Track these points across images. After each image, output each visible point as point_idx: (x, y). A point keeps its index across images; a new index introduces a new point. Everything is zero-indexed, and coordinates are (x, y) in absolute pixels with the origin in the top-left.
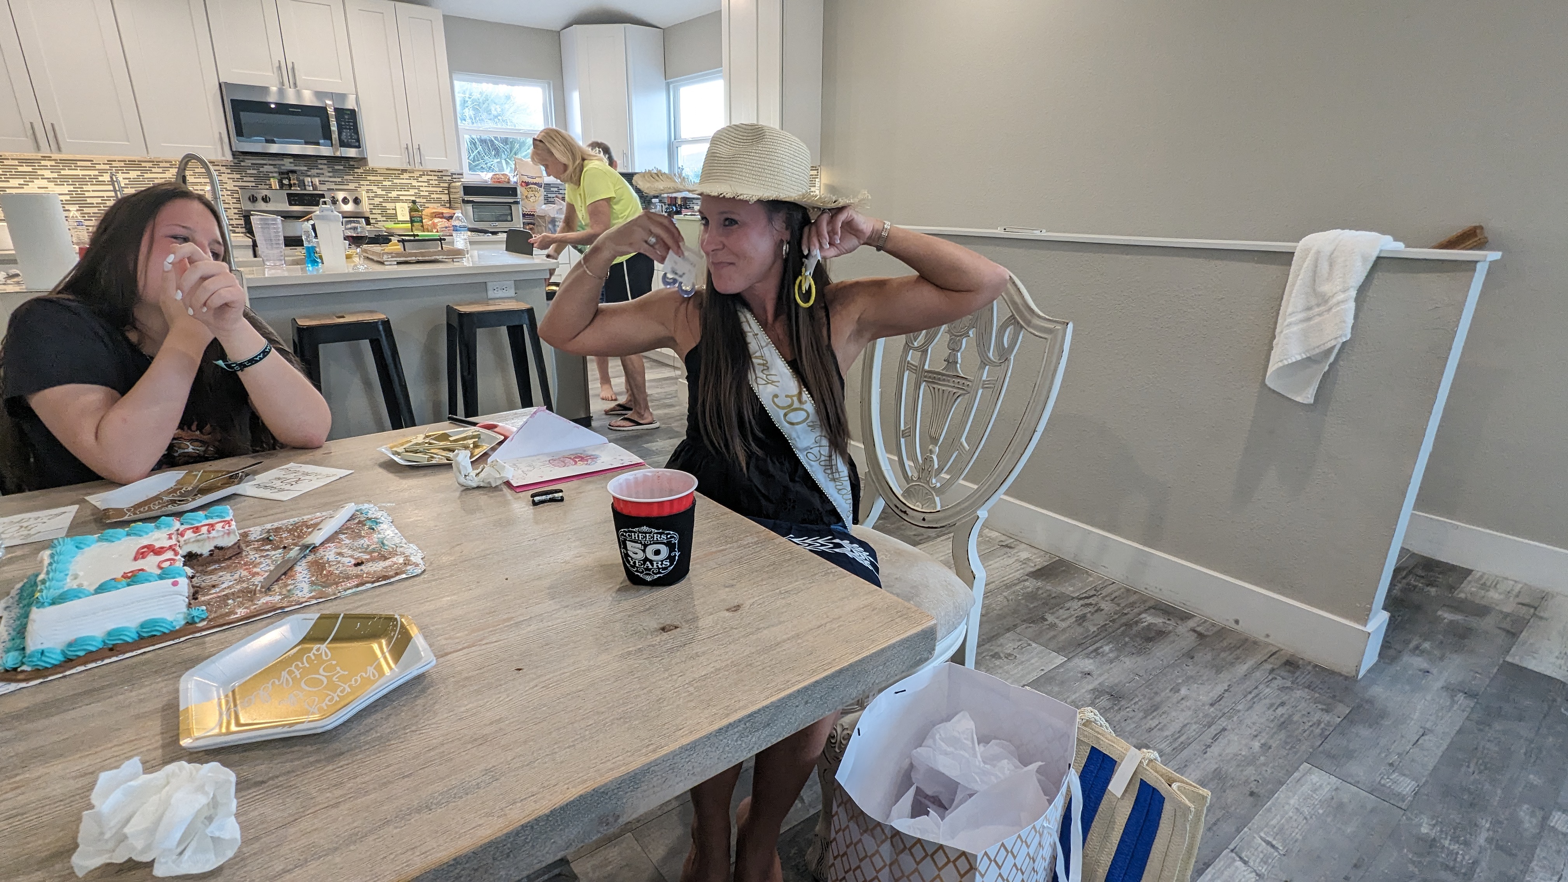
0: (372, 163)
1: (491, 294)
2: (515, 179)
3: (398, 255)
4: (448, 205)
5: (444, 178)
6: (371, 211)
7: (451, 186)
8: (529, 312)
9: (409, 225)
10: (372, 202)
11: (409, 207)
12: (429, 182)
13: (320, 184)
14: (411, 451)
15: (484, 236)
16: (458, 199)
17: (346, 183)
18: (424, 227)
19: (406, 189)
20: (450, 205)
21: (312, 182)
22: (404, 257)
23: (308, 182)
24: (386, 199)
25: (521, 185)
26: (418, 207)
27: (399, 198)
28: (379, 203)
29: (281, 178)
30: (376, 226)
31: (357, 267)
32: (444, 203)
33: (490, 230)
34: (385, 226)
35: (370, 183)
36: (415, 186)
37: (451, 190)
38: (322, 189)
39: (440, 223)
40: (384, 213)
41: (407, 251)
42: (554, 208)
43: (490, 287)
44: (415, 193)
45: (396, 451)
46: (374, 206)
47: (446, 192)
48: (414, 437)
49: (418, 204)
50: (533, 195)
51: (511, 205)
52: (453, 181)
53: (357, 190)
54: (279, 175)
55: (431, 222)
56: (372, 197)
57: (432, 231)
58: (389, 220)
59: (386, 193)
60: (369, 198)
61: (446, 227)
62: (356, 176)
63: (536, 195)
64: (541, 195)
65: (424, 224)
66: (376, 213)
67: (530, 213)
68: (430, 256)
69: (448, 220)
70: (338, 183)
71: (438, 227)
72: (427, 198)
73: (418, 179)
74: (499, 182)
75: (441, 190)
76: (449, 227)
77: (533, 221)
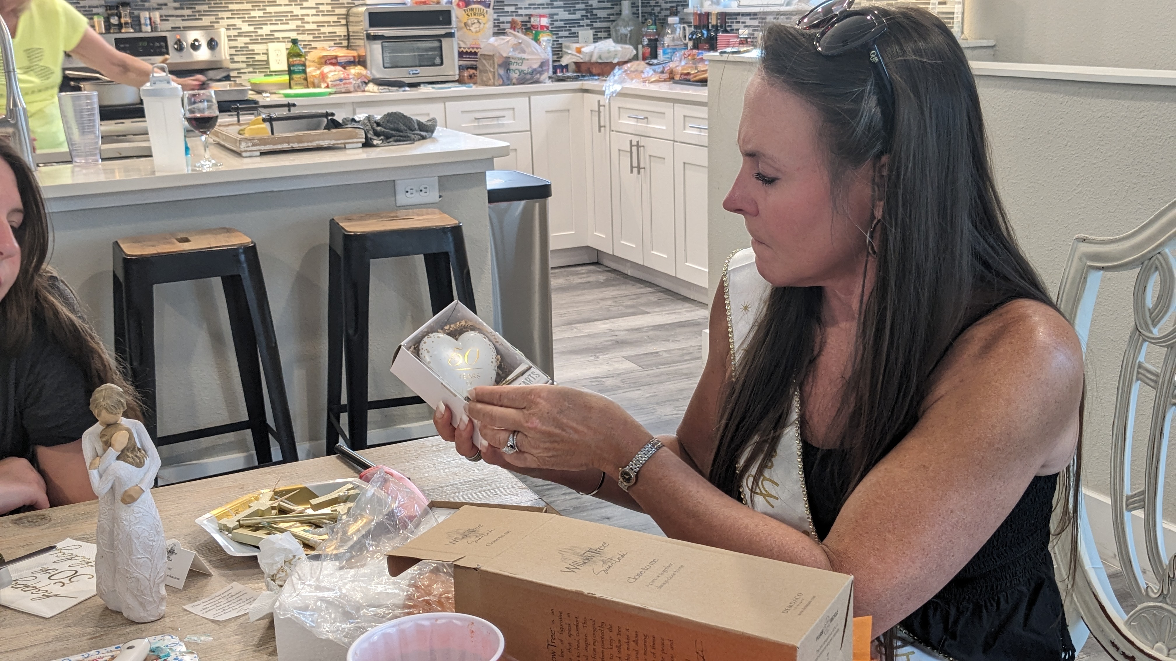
1: (402, 199)
3: (263, 141)
4: (345, 43)
6: (231, 59)
7: (350, 12)
8: (456, 231)
9: (287, 77)
10: (234, 44)
11: (287, 49)
12: (318, 8)
13: (161, 20)
14: (248, 526)
15: (397, 91)
16: (361, 33)
17: (197, 17)
18: (309, 80)
19: (284, 21)
20: (348, 43)
21: (150, 19)
22: (270, 144)
23: (145, 19)
24: (254, 38)
25: (458, 5)
26: (300, 49)
27: (273, 35)
28: (243, 45)
29: (109, 15)
30: (238, 81)
31: (202, 162)
32: (340, 40)
33: (407, 81)
34: (253, 81)
35: (232, 14)
36: (297, 16)
37: (351, 19)
38: (164, 29)
39: (333, 72)
40: (251, 60)
41: (276, 134)
42: (508, 42)
43: (400, 187)
44: (297, 26)
45: (225, 526)
46: (236, 51)
47: (343, 22)
48: (256, 494)
49: (300, 45)
50: (476, 21)
51: (442, 39)
52: (354, 3)
53: (213, 26)
54: (106, 10)
55: (318, 72)
56: (234, 36)
57: (319, 87)
58: (257, 71)
59: (255, 28)
60: (230, 38)
61: (341, 80)
62: (213, 5)
63: (480, 21)
64: (488, 20)
65: (308, 75)
66: (238, 62)
67: (471, 49)
68: (311, 142)
69: (344, 68)
70: (186, 18)
71: (329, 80)
72: (315, 34)
73: (302, 5)
74: (424, 3)
75: (336, 20)
76: (345, 79)
77: (474, 63)
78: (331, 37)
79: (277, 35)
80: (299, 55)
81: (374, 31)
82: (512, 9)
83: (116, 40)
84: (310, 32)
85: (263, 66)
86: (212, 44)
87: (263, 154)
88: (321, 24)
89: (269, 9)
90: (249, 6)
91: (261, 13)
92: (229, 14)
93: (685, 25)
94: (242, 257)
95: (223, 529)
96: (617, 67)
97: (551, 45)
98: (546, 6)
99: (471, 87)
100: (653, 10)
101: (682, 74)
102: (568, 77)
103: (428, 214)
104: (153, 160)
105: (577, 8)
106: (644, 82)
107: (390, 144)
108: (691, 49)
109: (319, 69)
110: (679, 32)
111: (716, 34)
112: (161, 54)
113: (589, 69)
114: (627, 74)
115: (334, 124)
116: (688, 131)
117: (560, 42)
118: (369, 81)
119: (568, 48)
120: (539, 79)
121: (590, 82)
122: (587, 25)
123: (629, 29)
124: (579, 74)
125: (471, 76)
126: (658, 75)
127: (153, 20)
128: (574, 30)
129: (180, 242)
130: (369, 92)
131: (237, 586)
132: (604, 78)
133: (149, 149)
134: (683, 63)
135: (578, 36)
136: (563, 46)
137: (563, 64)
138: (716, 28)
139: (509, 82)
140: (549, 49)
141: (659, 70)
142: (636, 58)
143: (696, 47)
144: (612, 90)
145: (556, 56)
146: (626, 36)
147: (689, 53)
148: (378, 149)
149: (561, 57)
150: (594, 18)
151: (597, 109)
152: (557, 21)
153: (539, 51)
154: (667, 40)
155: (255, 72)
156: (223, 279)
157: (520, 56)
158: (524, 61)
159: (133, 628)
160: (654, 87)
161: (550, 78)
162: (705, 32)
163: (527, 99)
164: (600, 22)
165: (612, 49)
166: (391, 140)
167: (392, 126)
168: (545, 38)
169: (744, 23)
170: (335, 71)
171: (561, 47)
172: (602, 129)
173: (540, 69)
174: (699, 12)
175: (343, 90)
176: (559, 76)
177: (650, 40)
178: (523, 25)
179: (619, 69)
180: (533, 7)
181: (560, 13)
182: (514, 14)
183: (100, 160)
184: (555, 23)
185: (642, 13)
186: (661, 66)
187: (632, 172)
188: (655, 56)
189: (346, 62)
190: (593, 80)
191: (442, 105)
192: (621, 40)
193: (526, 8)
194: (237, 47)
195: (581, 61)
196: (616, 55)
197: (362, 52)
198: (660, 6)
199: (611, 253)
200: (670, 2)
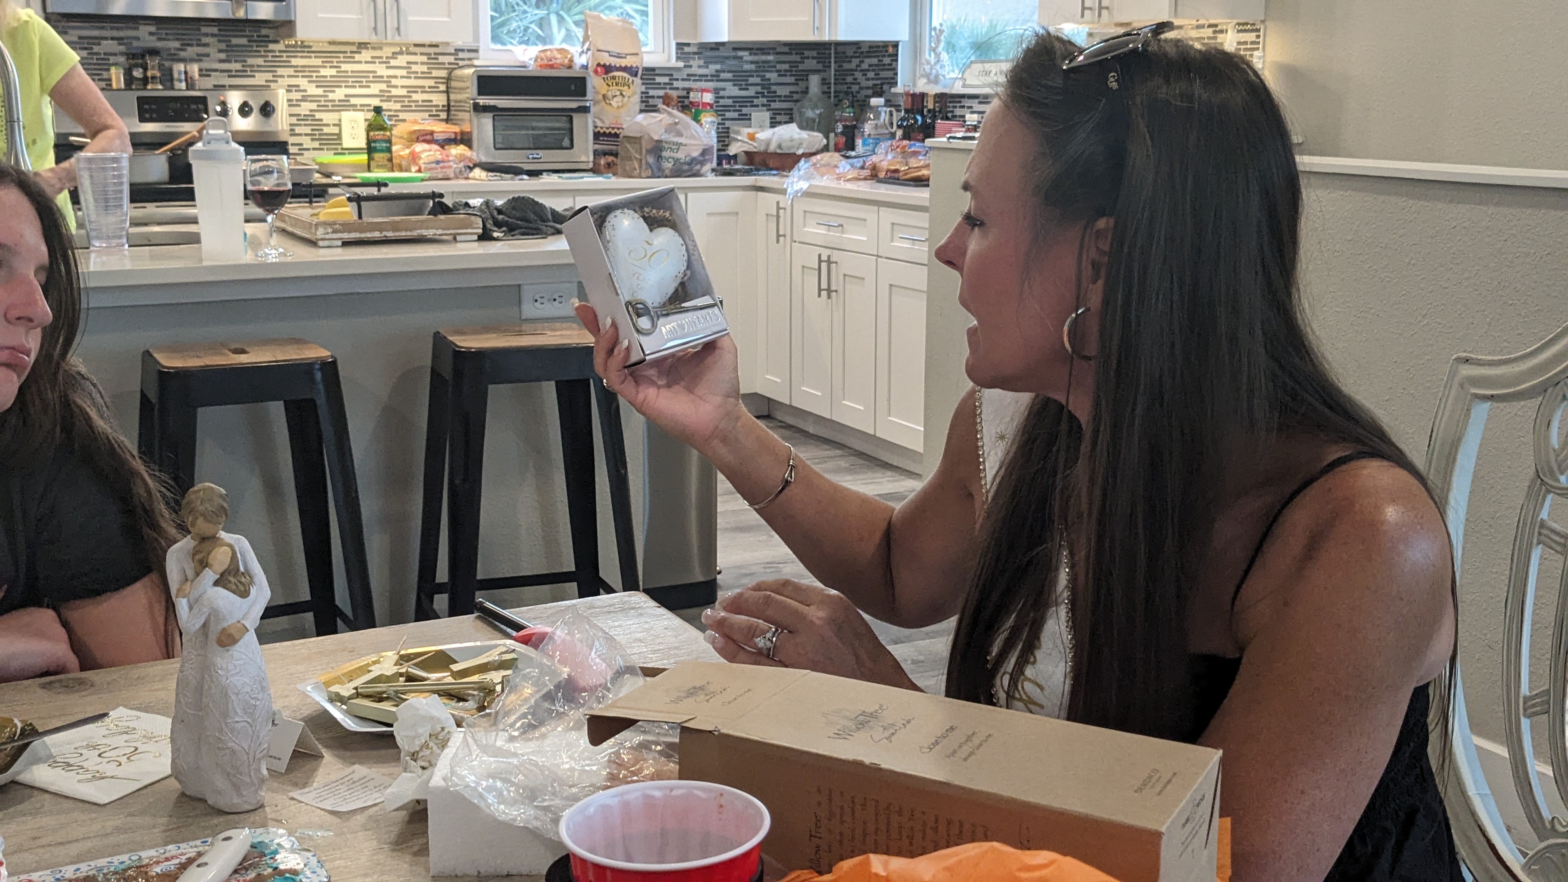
0: (303, 32)
1: (529, 310)
2: (583, 60)
3: (347, 227)
4: (443, 115)
6: (292, 130)
7: (453, 75)
9: (365, 157)
10: (296, 110)
11: (366, 120)
12: (410, 68)
13: (200, 75)
14: (369, 696)
15: (512, 179)
16: (466, 102)
17: (249, 73)
18: (394, 161)
19: (364, 84)
20: (448, 115)
21: (186, 73)
22: (355, 231)
23: (180, 73)
24: (323, 103)
25: (596, 72)
26: (384, 121)
27: (348, 101)
28: (308, 113)
29: (130, 64)
30: (300, 159)
31: (266, 250)
32: (436, 111)
33: (525, 167)
34: (319, 160)
35: (295, 71)
36: (382, 77)
37: (453, 84)
38: (204, 87)
39: (427, 152)
40: (317, 132)
41: (364, 219)
42: (661, 121)
43: (527, 294)
44: (381, 91)
45: (337, 695)
46: (298, 120)
47: (443, 87)
48: (375, 657)
49: (385, 115)
50: (618, 93)
51: (573, 115)
52: (457, 64)
53: (269, 86)
54: (127, 59)
55: (407, 151)
56: (297, 100)
57: (408, 170)
58: (325, 147)
59: (325, 91)
60: (291, 103)
61: (438, 162)
62: (270, 59)
63: (624, 93)
64: (634, 93)
65: (394, 154)
66: (300, 135)
67: (610, 130)
68: (410, 231)
69: (442, 147)
70: (234, 73)
71: (421, 162)
72: (404, 101)
73: (389, 62)
74: (551, 67)
75: (433, 85)
76: (443, 162)
77: (614, 148)
78: (426, 107)
79: (353, 101)
80: (383, 128)
81: (483, 101)
82: (666, 80)
83: (139, 99)
84: (398, 99)
85: (333, 141)
86: (267, 110)
87: (346, 244)
88: (413, 89)
89: (344, 67)
90: (318, 62)
91: (333, 72)
92: (291, 71)
93: (893, 109)
94: (318, 376)
95: (336, 698)
96: (803, 159)
97: (715, 128)
98: (709, 78)
99: (609, 178)
100: (850, 88)
101: (888, 171)
102: (738, 170)
104: (200, 248)
105: (750, 82)
106: (839, 179)
107: (515, 237)
108: (900, 140)
109: (408, 147)
110: (884, 117)
111: (934, 122)
112: (199, 120)
113: (764, 161)
114: (817, 169)
115: (443, 209)
116: (897, 244)
117: (726, 126)
118: (475, 166)
120: (699, 170)
121: (767, 178)
122: (763, 105)
123: (818, 112)
124: (752, 167)
125: (609, 165)
126: (856, 171)
128: (745, 110)
129: (234, 353)
130: (475, 179)
131: (360, 770)
132: (785, 173)
134: (890, 157)
135: (750, 119)
136: (731, 131)
137: (731, 154)
138: (934, 114)
139: (660, 174)
140: (714, 134)
141: (859, 165)
142: (826, 149)
143: (906, 136)
144: (796, 188)
145: (722, 144)
146: (814, 120)
147: (898, 144)
148: (499, 244)
149: (727, 145)
150: (773, 97)
151: (775, 213)
152: (722, 98)
153: (701, 134)
154: (868, 128)
155: (323, 149)
156: (287, 404)
157: (676, 139)
158: (681, 147)
159: (222, 819)
160: (850, 186)
161: (713, 170)
162: (919, 118)
164: (779, 101)
165: (796, 136)
166: (516, 232)
167: (518, 215)
168: (708, 119)
169: (971, 107)
170: (430, 150)
171: (728, 132)
172: (781, 239)
173: (702, 158)
174: (912, 92)
175: (440, 176)
176: (725, 169)
177: (845, 127)
178: (679, 102)
179: (805, 162)
180: (692, 78)
181: (728, 88)
182: (668, 87)
184: (721, 100)
185: (835, 92)
186: (861, 159)
187: (819, 296)
188: (852, 147)
189: (445, 140)
190: (770, 175)
191: (570, 198)
192: (805, 125)
193: (683, 80)
194: (299, 115)
195: (755, 150)
196: (801, 144)
197: (466, 128)
198: (859, 83)
199: (788, 402)
200: (873, 79)
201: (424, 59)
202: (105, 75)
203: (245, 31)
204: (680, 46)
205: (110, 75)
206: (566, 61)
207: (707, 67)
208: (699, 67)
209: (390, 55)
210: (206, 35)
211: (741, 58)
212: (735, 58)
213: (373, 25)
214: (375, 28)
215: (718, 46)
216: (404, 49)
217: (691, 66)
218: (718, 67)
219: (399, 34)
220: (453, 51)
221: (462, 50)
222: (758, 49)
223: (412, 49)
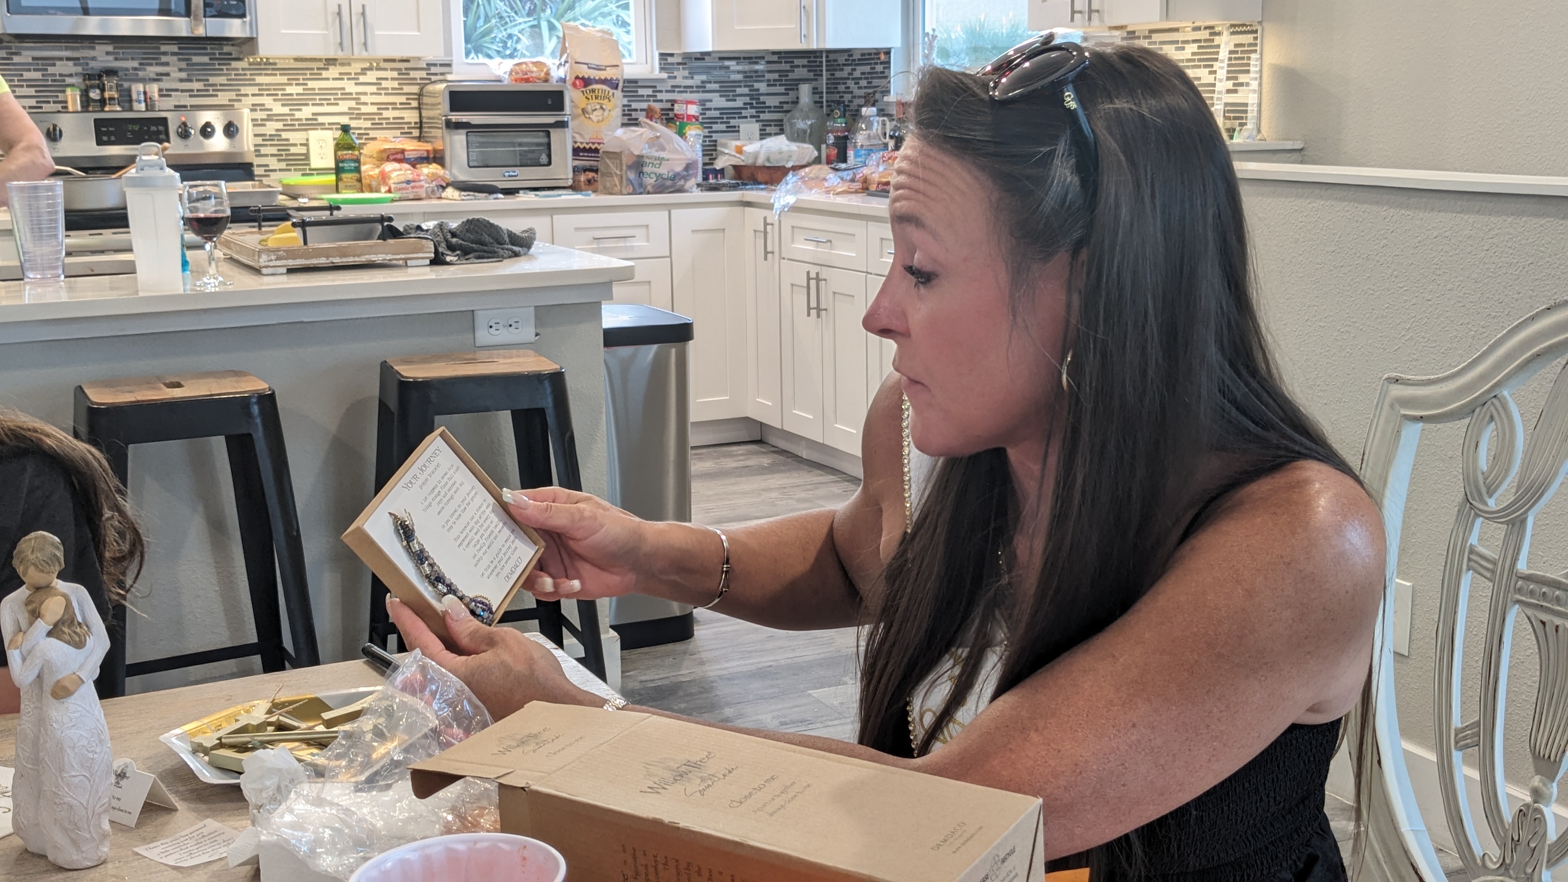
0: (266, 49)
1: (483, 336)
2: (562, 73)
3: (291, 253)
4: (416, 133)
5: (413, 74)
6: (256, 151)
7: (424, 90)
8: (557, 379)
9: (333, 177)
10: (260, 130)
11: (335, 139)
12: (380, 84)
13: (161, 96)
14: (231, 746)
15: (486, 198)
16: (438, 119)
17: (211, 93)
18: (363, 181)
19: (332, 101)
20: (421, 132)
21: (145, 93)
22: (301, 257)
23: (138, 93)
24: (289, 122)
25: (574, 85)
26: (352, 140)
27: (316, 119)
28: (274, 133)
29: (87, 86)
30: (265, 181)
31: (205, 280)
32: (409, 128)
33: (501, 185)
34: (285, 181)
35: (259, 90)
36: (351, 94)
37: (425, 100)
38: (164, 107)
39: (397, 172)
40: (283, 153)
41: (310, 245)
42: (641, 135)
43: (481, 320)
44: (350, 108)
45: (200, 745)
46: (263, 140)
47: (415, 104)
48: (247, 705)
49: (354, 133)
50: (598, 107)
51: (550, 130)
52: (430, 79)
53: (233, 106)
54: (84, 80)
55: (377, 171)
56: (262, 120)
57: (378, 191)
58: (292, 168)
59: (291, 110)
60: (255, 123)
61: (408, 182)
62: (233, 77)
63: (604, 107)
64: (615, 106)
65: (363, 174)
66: (266, 155)
67: (591, 145)
68: (359, 256)
69: (414, 166)
70: (195, 93)
71: (391, 182)
72: (374, 119)
73: (358, 79)
74: (527, 80)
75: (405, 101)
76: (414, 181)
77: (595, 163)
78: (397, 124)
79: (321, 119)
80: (351, 147)
81: (456, 117)
82: (649, 92)
83: (96, 121)
84: (368, 116)
85: (301, 162)
86: (230, 130)
87: (291, 271)
88: (383, 106)
89: (311, 84)
90: (284, 79)
91: (300, 89)
92: (255, 90)
93: (885, 118)
94: (255, 409)
95: (198, 749)
96: (791, 172)
97: (701, 141)
98: (695, 89)
99: (589, 195)
100: (842, 97)
101: (878, 183)
102: (724, 185)
103: (518, 356)
104: (136, 278)
105: (737, 92)
106: (828, 192)
107: (468, 262)
109: (378, 167)
110: (876, 127)
112: (161, 142)
113: (753, 175)
114: (804, 182)
115: (392, 233)
117: (714, 138)
118: (448, 185)
119: (725, 146)
120: (683, 186)
121: (754, 192)
122: (752, 117)
123: (809, 123)
124: (739, 182)
125: (589, 182)
126: (847, 184)
127: (149, 95)
128: (733, 122)
129: (168, 387)
130: (447, 199)
131: (211, 824)
132: (773, 187)
133: (132, 263)
134: (881, 169)
135: (738, 131)
136: (718, 143)
137: (718, 168)
139: (642, 190)
140: (699, 147)
141: (849, 178)
142: (817, 161)
144: (783, 203)
145: (708, 158)
146: (805, 132)
147: (890, 155)
148: (452, 268)
149: (715, 159)
150: (761, 107)
151: (762, 229)
152: (710, 109)
153: (685, 148)
154: (861, 138)
155: (290, 170)
156: (228, 439)
157: (657, 154)
158: (663, 162)
159: (61, 876)
160: (839, 200)
161: (698, 185)
163: (667, 213)
164: (769, 112)
165: (785, 148)
166: (471, 256)
167: (472, 237)
168: (694, 132)
170: (400, 170)
171: (715, 146)
172: (769, 256)
173: (685, 173)
175: (411, 197)
176: (711, 184)
177: (837, 138)
178: (662, 114)
179: (793, 176)
180: (677, 90)
181: (714, 99)
182: (652, 99)
183: (62, 277)
184: (707, 112)
185: (827, 101)
186: (851, 172)
187: (809, 315)
188: (844, 160)
189: (416, 159)
190: (757, 189)
191: (548, 219)
192: (798, 137)
193: (667, 91)
194: (265, 135)
195: (742, 164)
196: (791, 156)
197: (439, 145)
198: (852, 92)
199: (779, 427)
200: (865, 87)
201: (395, 74)
202: (61, 97)
203: (205, 49)
204: (663, 56)
205: (66, 97)
206: (543, 75)
207: (692, 78)
208: (685, 78)
209: (359, 71)
210: (165, 54)
211: (728, 68)
212: (721, 68)
213: (339, 41)
214: (341, 44)
215: (702, 56)
216: (375, 64)
217: (675, 77)
218: (704, 77)
219: (366, 50)
220: (425, 66)
221: (435, 65)
222: (744, 58)
223: (383, 65)
